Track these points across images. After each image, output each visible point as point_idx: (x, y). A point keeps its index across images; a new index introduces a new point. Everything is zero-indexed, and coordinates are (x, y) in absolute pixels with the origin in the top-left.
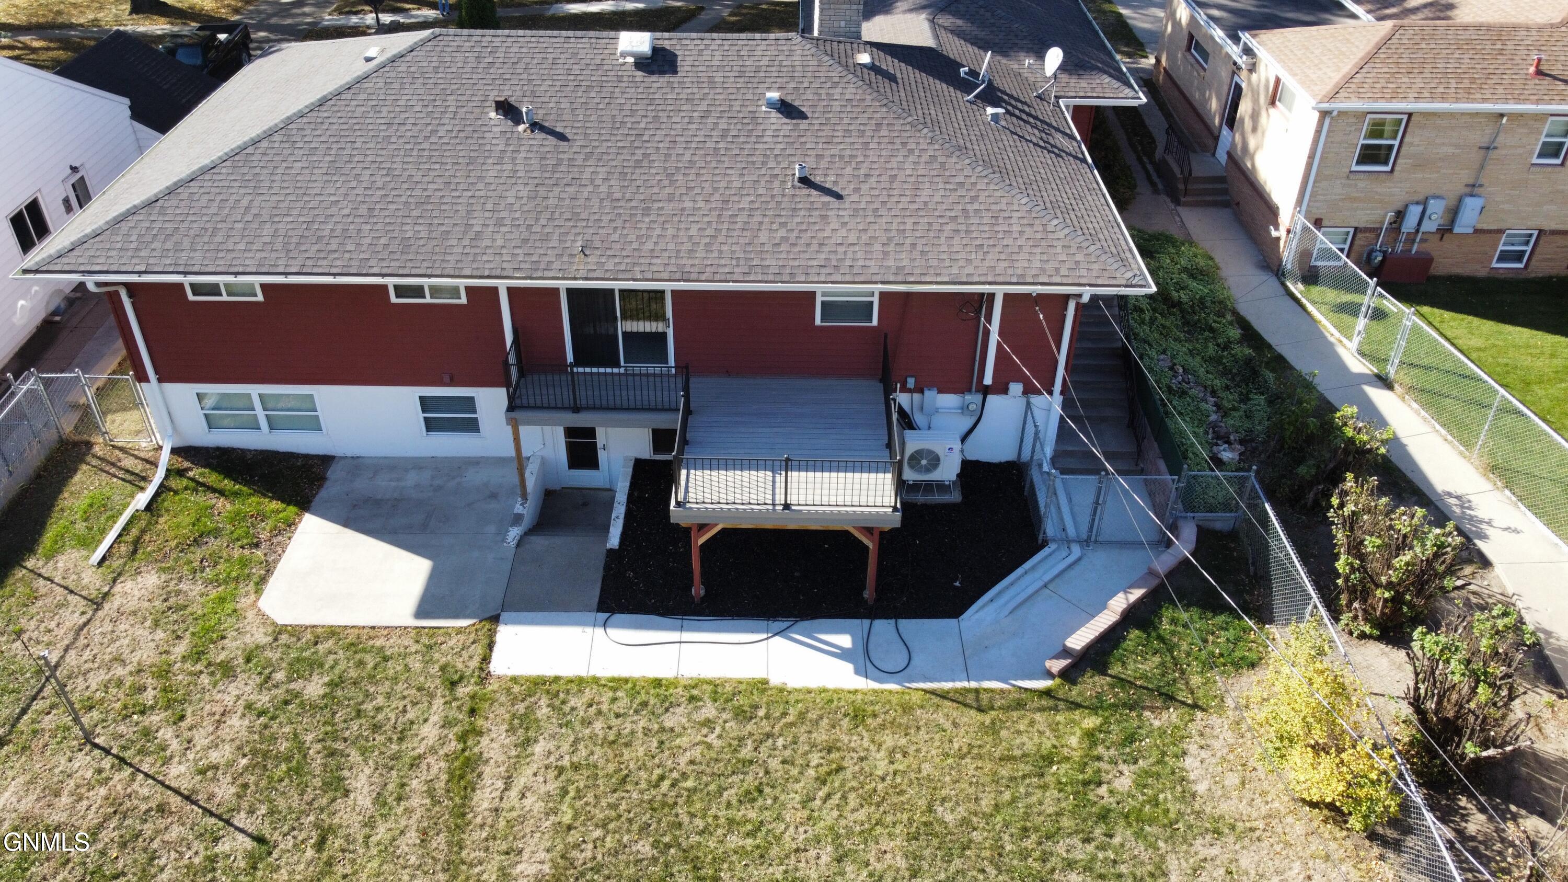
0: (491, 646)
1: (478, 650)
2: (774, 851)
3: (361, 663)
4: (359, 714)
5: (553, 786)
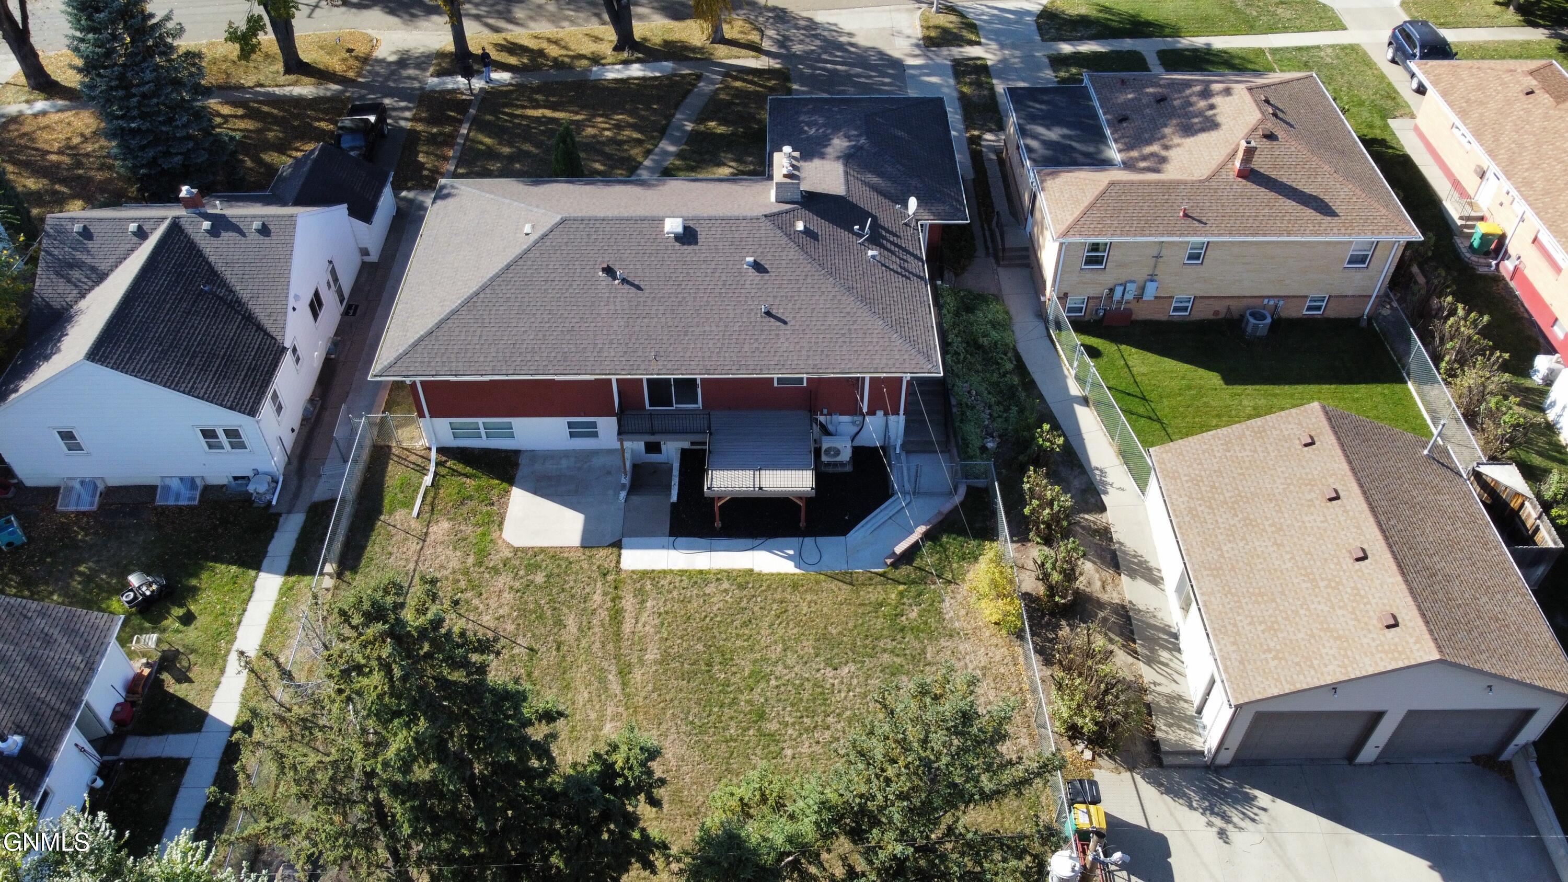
0: (619, 559)
1: (614, 558)
2: (757, 647)
3: (559, 566)
4: (563, 590)
5: (657, 621)
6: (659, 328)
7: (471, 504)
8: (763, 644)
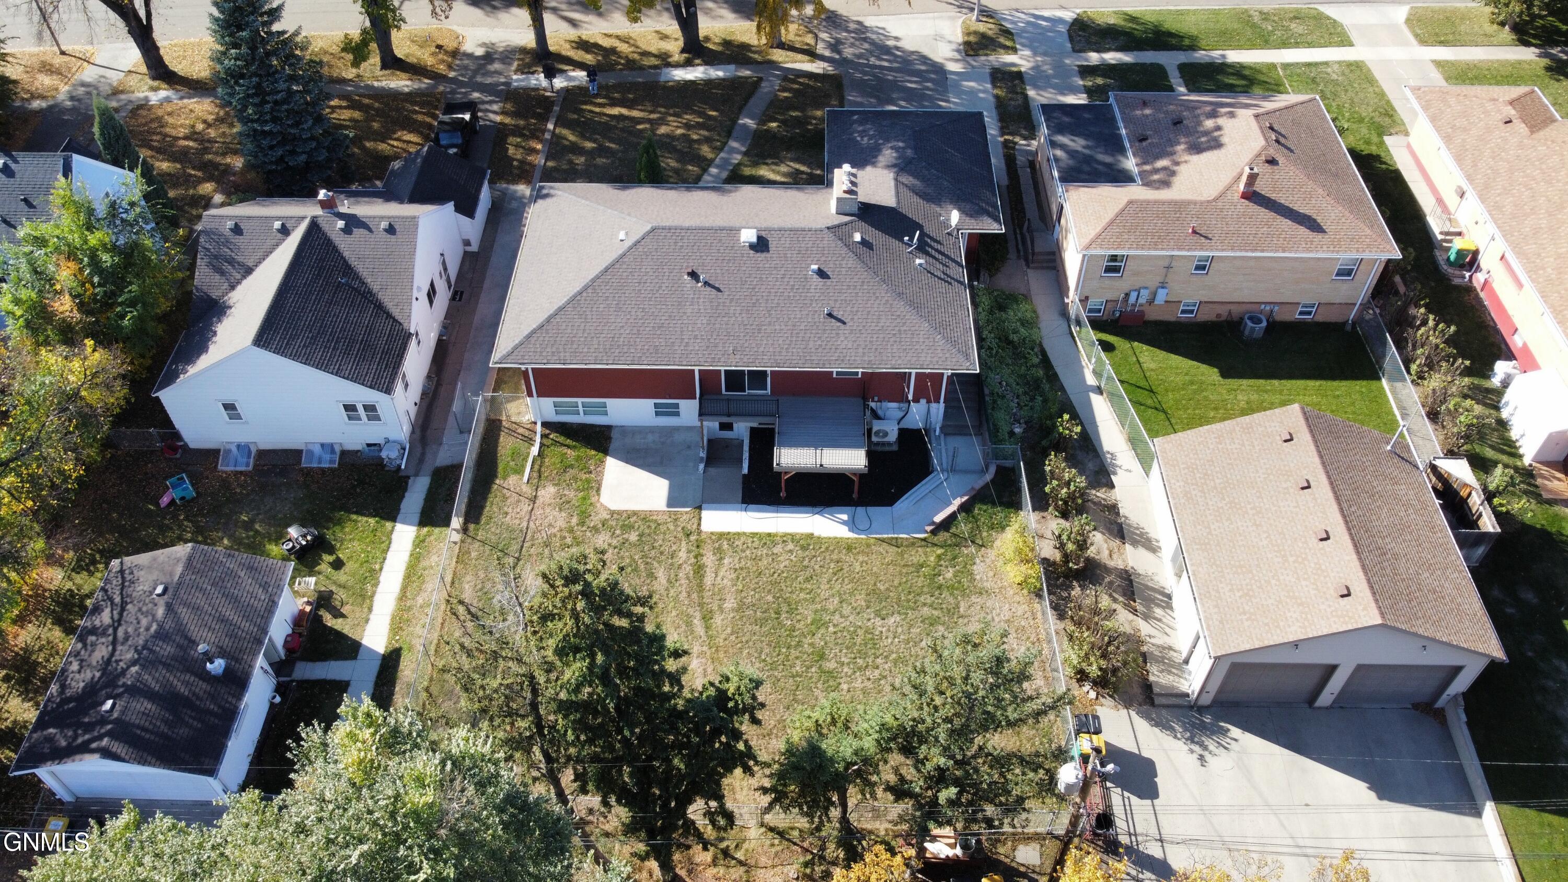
0: (700, 519)
1: (695, 521)
2: (817, 599)
3: (649, 527)
4: (653, 548)
5: (734, 576)
6: (736, 326)
7: (572, 472)
8: (822, 597)
